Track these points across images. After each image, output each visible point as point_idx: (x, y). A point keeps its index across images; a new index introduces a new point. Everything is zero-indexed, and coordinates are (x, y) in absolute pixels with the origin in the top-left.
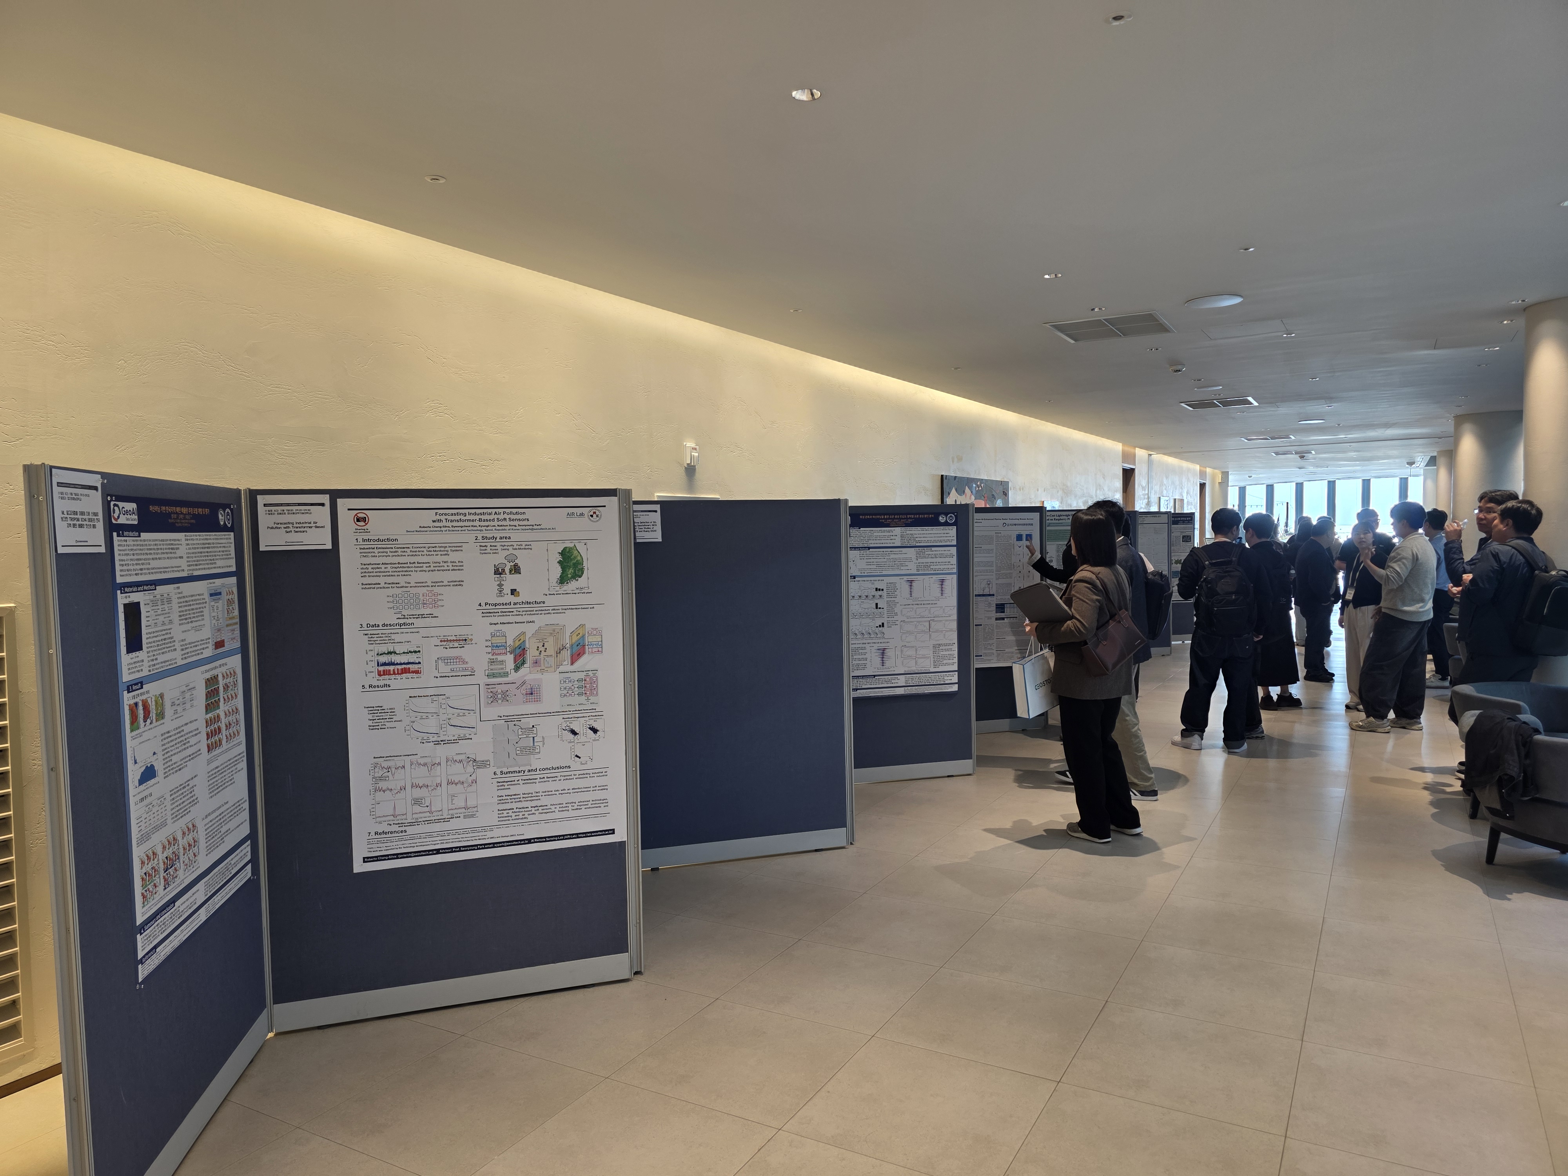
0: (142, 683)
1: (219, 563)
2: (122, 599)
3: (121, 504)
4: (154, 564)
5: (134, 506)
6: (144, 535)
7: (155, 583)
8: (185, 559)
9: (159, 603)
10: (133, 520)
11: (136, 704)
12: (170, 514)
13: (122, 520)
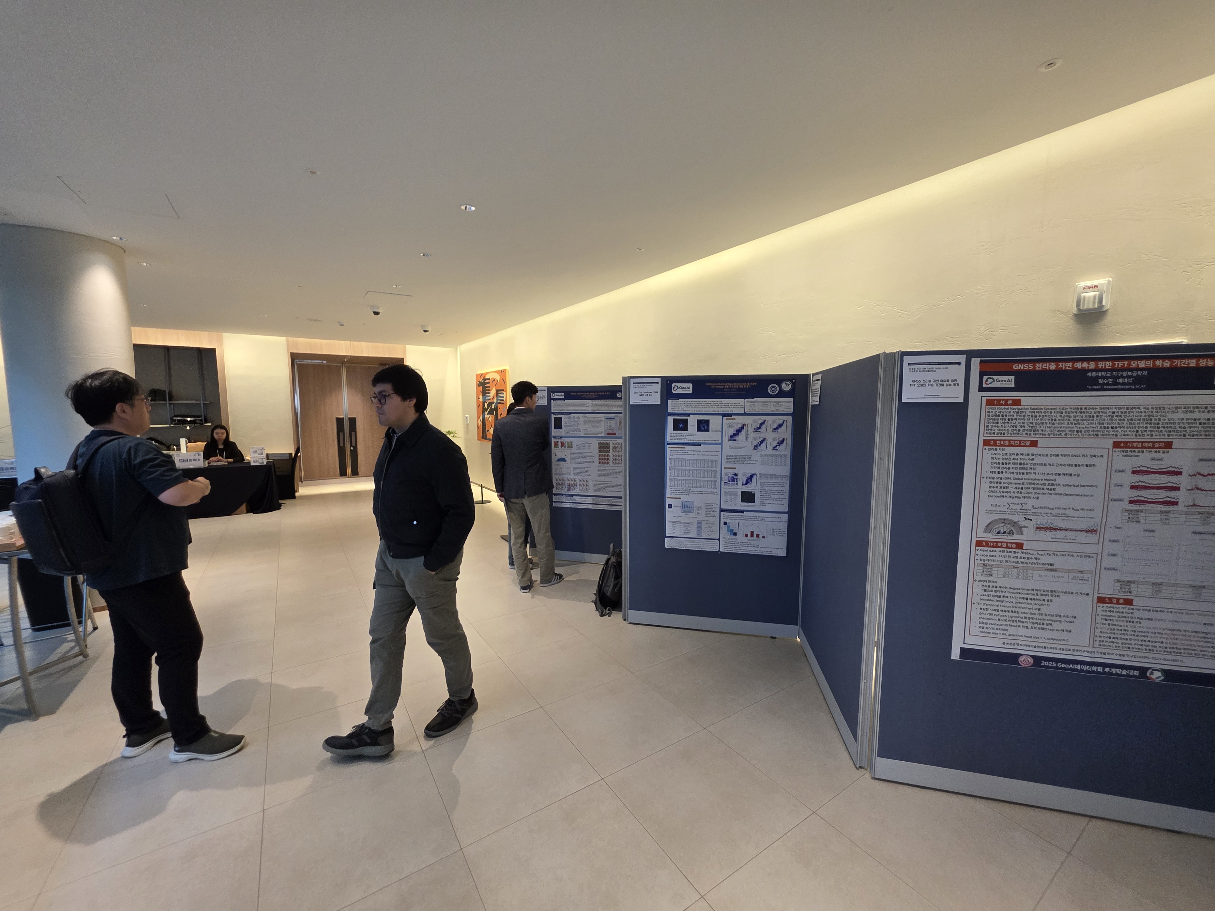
0: (561, 438)
1: (613, 409)
2: (553, 416)
3: (556, 394)
4: (570, 408)
5: (563, 393)
6: (566, 401)
7: (570, 413)
8: (590, 407)
9: (572, 418)
10: (563, 397)
11: (558, 442)
12: (582, 395)
13: (556, 397)
